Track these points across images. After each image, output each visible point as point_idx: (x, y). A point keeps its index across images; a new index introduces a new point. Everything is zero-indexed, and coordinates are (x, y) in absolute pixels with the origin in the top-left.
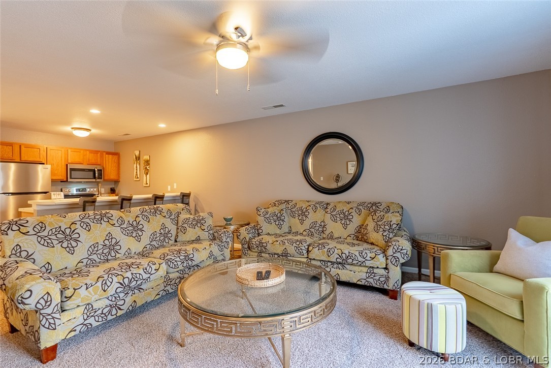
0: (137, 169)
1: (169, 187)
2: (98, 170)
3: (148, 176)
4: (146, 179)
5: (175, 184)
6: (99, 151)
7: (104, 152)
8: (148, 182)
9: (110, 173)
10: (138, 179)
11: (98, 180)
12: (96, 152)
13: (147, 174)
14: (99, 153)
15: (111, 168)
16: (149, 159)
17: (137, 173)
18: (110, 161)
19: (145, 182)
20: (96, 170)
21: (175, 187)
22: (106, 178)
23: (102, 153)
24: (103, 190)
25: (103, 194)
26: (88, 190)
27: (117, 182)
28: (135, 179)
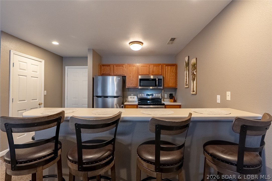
0: (186, 76)
1: (219, 97)
2: (158, 79)
3: (195, 82)
4: (193, 85)
5: (228, 93)
6: (161, 64)
7: (165, 64)
8: (195, 90)
9: (169, 82)
10: (187, 86)
11: (159, 88)
12: (158, 65)
13: (194, 80)
14: (161, 66)
15: (170, 77)
16: (195, 62)
17: (186, 79)
18: (169, 71)
19: (192, 90)
20: (157, 79)
21: (228, 98)
22: (166, 86)
23: (162, 65)
24: (166, 96)
25: (166, 98)
26: (155, 95)
27: (175, 89)
28: (185, 87)
